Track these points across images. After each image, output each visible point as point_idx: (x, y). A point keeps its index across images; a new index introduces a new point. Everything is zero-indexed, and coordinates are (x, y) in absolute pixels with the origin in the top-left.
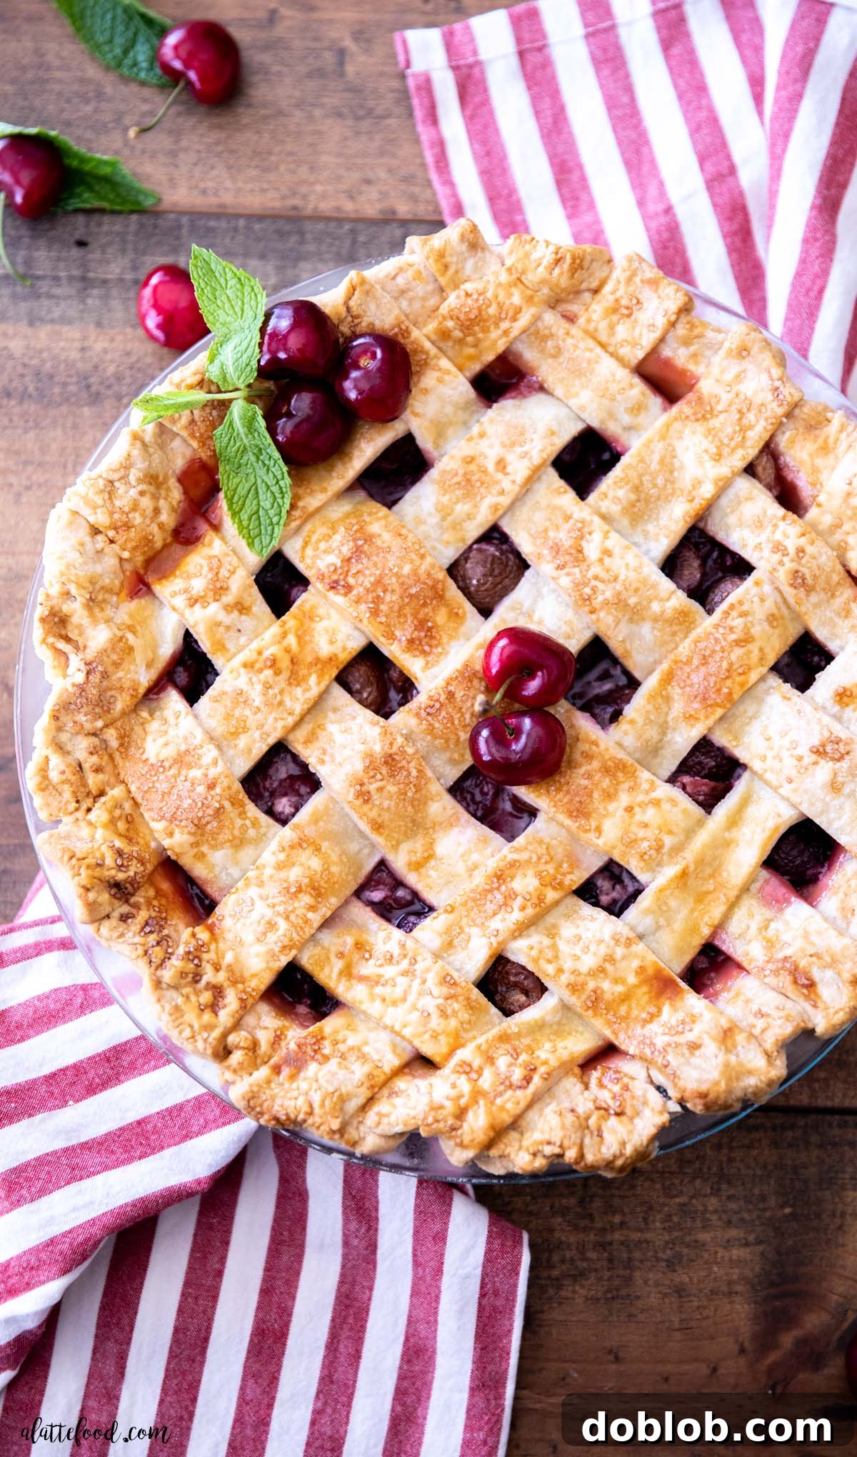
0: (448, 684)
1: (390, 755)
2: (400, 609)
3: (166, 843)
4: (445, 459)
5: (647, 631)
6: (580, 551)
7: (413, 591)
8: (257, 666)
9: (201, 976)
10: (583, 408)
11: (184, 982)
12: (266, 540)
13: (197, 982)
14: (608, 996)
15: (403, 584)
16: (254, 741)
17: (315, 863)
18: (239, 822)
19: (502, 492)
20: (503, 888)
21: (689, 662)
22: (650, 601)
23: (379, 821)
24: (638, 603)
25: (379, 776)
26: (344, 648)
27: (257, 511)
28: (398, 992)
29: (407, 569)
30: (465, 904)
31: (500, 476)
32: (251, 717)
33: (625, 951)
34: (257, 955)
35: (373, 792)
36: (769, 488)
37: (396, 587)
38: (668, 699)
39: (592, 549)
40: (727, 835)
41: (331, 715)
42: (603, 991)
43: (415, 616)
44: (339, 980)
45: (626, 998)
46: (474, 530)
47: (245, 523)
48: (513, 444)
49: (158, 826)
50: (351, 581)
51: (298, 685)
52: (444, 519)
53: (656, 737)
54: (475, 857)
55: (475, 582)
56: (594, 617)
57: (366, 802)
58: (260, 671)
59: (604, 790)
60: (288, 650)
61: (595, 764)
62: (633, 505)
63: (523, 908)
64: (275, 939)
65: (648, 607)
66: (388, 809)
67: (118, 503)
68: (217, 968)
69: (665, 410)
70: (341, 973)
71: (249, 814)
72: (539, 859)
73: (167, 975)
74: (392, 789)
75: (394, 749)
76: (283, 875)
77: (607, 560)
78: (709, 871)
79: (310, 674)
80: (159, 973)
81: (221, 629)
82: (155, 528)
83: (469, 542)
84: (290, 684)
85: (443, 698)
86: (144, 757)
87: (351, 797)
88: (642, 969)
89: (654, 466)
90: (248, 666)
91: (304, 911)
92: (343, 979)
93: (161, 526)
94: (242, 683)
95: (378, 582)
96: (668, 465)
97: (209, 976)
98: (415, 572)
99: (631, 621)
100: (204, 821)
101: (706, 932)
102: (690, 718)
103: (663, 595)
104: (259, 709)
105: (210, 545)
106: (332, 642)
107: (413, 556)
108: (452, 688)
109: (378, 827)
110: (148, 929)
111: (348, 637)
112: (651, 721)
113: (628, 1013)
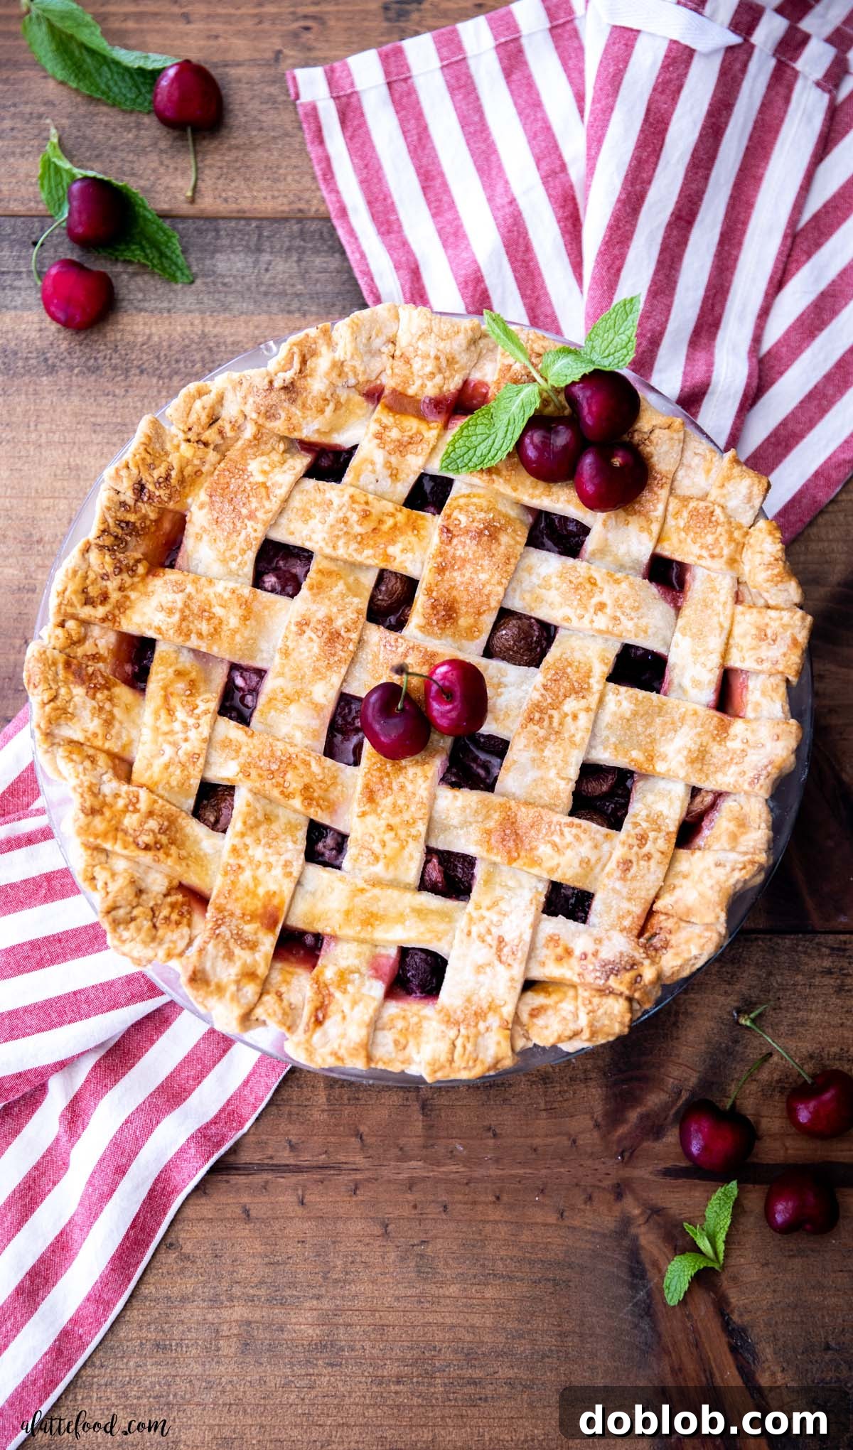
1: (339, 636)
2: (453, 588)
3: (194, 509)
4: (585, 564)
5: (531, 776)
6: (565, 697)
7: (471, 590)
8: (356, 506)
9: (108, 580)
10: (678, 646)
13: (102, 579)
14: (241, 878)
15: (472, 579)
16: (299, 534)
17: (234, 622)
18: (236, 552)
19: (580, 618)
20: (284, 766)
22: (555, 766)
23: (290, 652)
24: (548, 758)
25: (319, 636)
26: (402, 562)
27: (470, 448)
29: (484, 576)
30: (259, 743)
31: (592, 610)
32: (316, 521)
33: (281, 875)
34: (146, 616)
36: (688, 813)
37: (467, 576)
38: (487, 818)
39: (571, 705)
40: (407, 914)
42: (242, 873)
43: (454, 601)
44: (159, 681)
45: (246, 892)
46: (543, 614)
47: (458, 445)
48: (621, 607)
49: (202, 496)
50: (455, 541)
51: (359, 544)
52: (540, 586)
53: (455, 822)
54: (298, 733)
55: (505, 633)
57: (297, 635)
58: (354, 510)
59: (395, 804)
60: (381, 522)
62: (622, 718)
63: (276, 786)
64: (162, 619)
65: (549, 768)
66: (301, 654)
68: (121, 589)
69: (707, 705)
70: (164, 680)
71: (246, 557)
72: (320, 782)
74: (315, 648)
75: (345, 635)
76: (214, 601)
77: (568, 720)
79: (371, 548)
81: (370, 467)
82: (419, 382)
83: (533, 615)
84: (355, 537)
86: (249, 461)
87: (294, 621)
88: (273, 895)
89: (661, 719)
90: (353, 500)
91: (196, 631)
92: (161, 684)
93: (423, 386)
94: (338, 502)
95: (464, 561)
96: (667, 729)
98: (485, 583)
99: (532, 759)
101: (329, 931)
103: (565, 773)
104: (325, 522)
105: (430, 428)
106: (402, 551)
109: (286, 652)
110: (123, 525)
111: (412, 562)
112: (463, 814)
113: (236, 900)
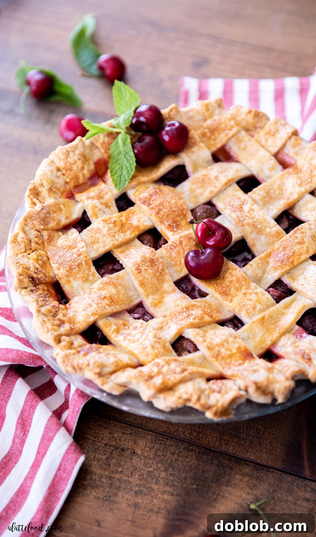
0: (180, 238)
1: (153, 259)
2: (168, 215)
3: (56, 272)
4: (193, 176)
5: (263, 238)
6: (241, 208)
7: (174, 209)
8: (107, 222)
9: (57, 316)
10: (251, 167)
11: (49, 314)
12: (122, 185)
13: (55, 317)
14: (223, 354)
15: (170, 206)
16: (100, 247)
17: (114, 291)
18: (87, 272)
19: (215, 187)
20: (188, 312)
21: (278, 249)
22: (266, 228)
23: (143, 282)
24: (261, 228)
25: (146, 264)
26: (143, 224)
27: (121, 176)
28: (136, 338)
29: (173, 201)
30: (171, 315)
31: (215, 181)
32: (101, 238)
33: (234, 340)
34: (82, 315)
35: (143, 270)
37: (168, 207)
38: (268, 263)
39: (246, 208)
40: (283, 311)
41: (133, 247)
42: (221, 352)
43: (173, 219)
44: (113, 333)
45: (231, 356)
46: (203, 199)
47: (115, 178)
48: (223, 172)
49: (54, 266)
50: (151, 202)
51: (122, 232)
52: (191, 194)
53: (260, 274)
54: (179, 302)
55: (199, 214)
56: (243, 227)
57: (139, 273)
58: (109, 224)
59: (236, 288)
60: (121, 221)
61: (234, 278)
62: (265, 197)
63: (194, 319)
64: (90, 311)
65: (265, 230)
66: (147, 279)
67: (69, 160)
68: (64, 315)
69: (282, 170)
70: (114, 331)
71: (92, 270)
72: (205, 307)
73: (43, 309)
74: (150, 271)
75: (155, 257)
76: (99, 292)
77: (251, 212)
78: (274, 321)
79: (127, 231)
80: (40, 308)
81: (97, 209)
82: (81, 175)
83: (200, 203)
84: (119, 231)
85: (177, 243)
86: (56, 245)
87: (133, 270)
88: (239, 348)
89: (276, 187)
90: (105, 221)
91: (105, 305)
92: (115, 333)
93: (84, 175)
94: (101, 226)
95: (161, 204)
96: (281, 188)
97: (60, 316)
98: (176, 203)
99: (257, 233)
100: (73, 267)
101: (269, 343)
102: (275, 269)
103: (272, 225)
104: (105, 235)
105: (101, 186)
106: (139, 221)
107: (177, 198)
108: (182, 239)
109: (142, 284)
110: (40, 296)
111: (145, 221)
112: (259, 267)
113: (230, 362)
